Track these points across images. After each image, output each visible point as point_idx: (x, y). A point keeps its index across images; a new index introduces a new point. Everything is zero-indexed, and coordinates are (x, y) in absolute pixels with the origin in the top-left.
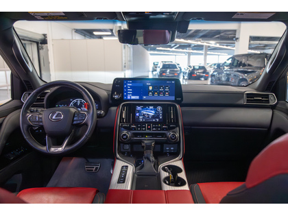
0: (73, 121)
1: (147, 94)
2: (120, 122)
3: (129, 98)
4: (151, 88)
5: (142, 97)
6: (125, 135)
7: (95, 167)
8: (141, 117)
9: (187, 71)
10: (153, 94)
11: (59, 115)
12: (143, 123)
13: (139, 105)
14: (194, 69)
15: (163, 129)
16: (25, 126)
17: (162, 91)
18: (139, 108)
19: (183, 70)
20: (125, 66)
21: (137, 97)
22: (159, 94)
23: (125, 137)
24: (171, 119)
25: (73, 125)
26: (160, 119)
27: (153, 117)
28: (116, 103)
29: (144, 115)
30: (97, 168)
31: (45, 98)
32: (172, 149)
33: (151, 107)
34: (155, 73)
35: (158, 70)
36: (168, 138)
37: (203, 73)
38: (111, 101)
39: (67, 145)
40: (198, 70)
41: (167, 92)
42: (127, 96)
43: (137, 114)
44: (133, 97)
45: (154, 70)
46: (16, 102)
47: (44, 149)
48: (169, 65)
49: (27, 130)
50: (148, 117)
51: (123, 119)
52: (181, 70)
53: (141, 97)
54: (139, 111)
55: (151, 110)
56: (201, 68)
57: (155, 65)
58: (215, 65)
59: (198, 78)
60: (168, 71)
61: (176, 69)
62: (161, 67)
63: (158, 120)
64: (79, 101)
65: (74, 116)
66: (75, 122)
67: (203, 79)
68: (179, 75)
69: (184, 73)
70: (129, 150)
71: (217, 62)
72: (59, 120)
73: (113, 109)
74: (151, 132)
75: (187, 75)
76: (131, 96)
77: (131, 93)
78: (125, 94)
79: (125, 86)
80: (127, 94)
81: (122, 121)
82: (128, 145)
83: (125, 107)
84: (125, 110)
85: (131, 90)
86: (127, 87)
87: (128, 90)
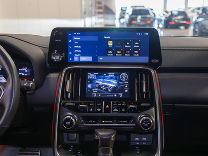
1: (105, 54)
2: (62, 98)
3: (76, 59)
4: (110, 44)
5: (97, 59)
6: (68, 120)
8: (95, 90)
9: (163, 18)
10: (114, 54)
12: (99, 100)
13: (92, 71)
14: (172, 15)
15: (130, 111)
17: (128, 49)
18: (91, 76)
19: (157, 17)
20: (85, 13)
21: (90, 59)
22: (123, 54)
23: (68, 123)
24: (142, 93)
26: (124, 94)
27: (114, 90)
28: (57, 67)
29: (99, 87)
32: (144, 139)
33: (111, 75)
34: (122, 21)
35: (127, 17)
36: (137, 123)
37: (183, 19)
38: (48, 65)
40: (176, 16)
41: (137, 49)
42: (73, 56)
43: (90, 86)
44: (83, 59)
45: (122, 17)
48: (140, 10)
50: (107, 90)
51: (67, 93)
52: (155, 16)
53: (95, 58)
54: (92, 81)
55: (111, 78)
56: (180, 13)
57: (123, 11)
58: (199, 9)
59: (177, 26)
60: (139, 17)
61: (148, 16)
62: (130, 13)
63: (121, 95)
67: (182, 28)
68: (152, 22)
69: (160, 21)
70: (77, 142)
71: (201, 6)
73: (53, 76)
74: (111, 114)
75: (163, 22)
76: (79, 56)
77: (80, 51)
78: (71, 53)
79: (70, 41)
80: (74, 53)
81: (65, 97)
82: (76, 134)
83: (71, 75)
84: (70, 79)
85: (80, 47)
86: (73, 41)
87: (75, 47)
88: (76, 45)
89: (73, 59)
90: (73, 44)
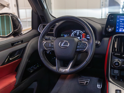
0: (77, 48)
3: (120, 31)
7: (86, 81)
11: (66, 43)
16: (42, 50)
23: (117, 64)
25: (76, 52)
30: (87, 83)
31: (55, 29)
39: (71, 67)
42: (119, 29)
46: (34, 32)
47: (54, 68)
49: (43, 53)
64: (78, 32)
65: (77, 45)
66: (78, 50)
72: (66, 47)
76: (122, 29)
77: (123, 26)
78: (117, 27)
79: (118, 21)
80: (119, 27)
81: (114, 50)
82: (118, 70)
83: (117, 39)
84: (117, 41)
85: (123, 24)
86: (119, 21)
87: (120, 24)
88: (121, 23)
89: (119, 30)
90: (119, 22)
